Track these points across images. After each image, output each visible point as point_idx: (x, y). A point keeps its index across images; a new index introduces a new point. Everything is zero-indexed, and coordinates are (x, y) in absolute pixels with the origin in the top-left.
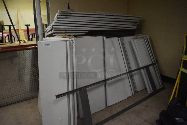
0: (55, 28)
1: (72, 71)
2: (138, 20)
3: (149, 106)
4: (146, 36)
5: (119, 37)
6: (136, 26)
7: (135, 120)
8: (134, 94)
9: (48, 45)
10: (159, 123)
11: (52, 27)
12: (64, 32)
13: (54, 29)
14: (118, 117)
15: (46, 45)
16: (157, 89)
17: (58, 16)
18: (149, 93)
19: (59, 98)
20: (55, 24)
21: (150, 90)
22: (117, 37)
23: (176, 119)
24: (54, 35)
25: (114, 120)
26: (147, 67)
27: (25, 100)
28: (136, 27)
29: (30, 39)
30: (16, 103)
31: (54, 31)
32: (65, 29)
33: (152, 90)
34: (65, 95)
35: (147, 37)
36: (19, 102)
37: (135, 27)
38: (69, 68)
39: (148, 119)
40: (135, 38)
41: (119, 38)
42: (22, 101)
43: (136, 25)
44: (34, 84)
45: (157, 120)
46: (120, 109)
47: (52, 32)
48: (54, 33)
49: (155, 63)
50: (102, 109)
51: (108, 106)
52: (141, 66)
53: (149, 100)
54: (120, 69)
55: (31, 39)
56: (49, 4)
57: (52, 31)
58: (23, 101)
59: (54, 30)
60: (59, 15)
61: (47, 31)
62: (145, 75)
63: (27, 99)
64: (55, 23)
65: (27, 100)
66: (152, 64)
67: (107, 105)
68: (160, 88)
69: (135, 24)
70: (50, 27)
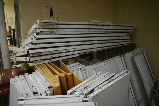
2: (131, 30)
13: (31, 55)
17: (38, 31)
28: (129, 38)
31: (32, 59)
32: (50, 53)
43: (129, 36)
47: (28, 60)
48: (32, 62)
56: (18, 7)
57: (28, 58)
59: (31, 57)
60: (39, 28)
70: (23, 50)
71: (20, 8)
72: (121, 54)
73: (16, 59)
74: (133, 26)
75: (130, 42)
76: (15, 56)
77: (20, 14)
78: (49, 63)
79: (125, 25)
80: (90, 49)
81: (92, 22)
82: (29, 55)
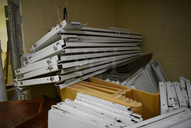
2: (140, 39)
11: (60, 67)
12: (80, 73)
28: (140, 49)
48: (63, 82)
57: (57, 77)
59: (63, 75)
71: (21, 8)
73: (21, 83)
74: (141, 35)
75: (142, 53)
76: (21, 78)
77: (21, 16)
79: (136, 34)
80: (116, 61)
81: (110, 29)
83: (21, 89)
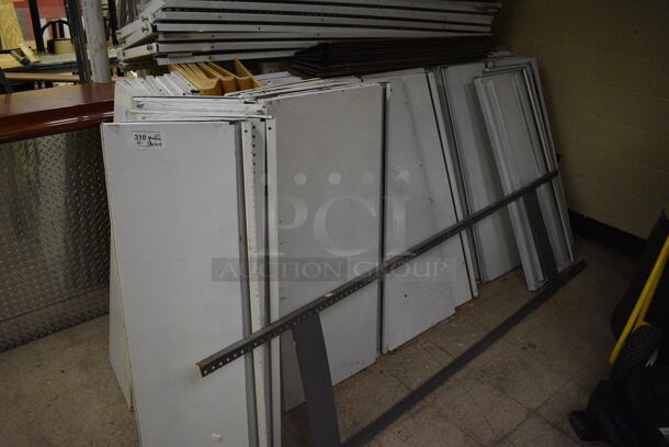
0: (165, 33)
1: (263, 253)
3: (535, 346)
4: (528, 60)
5: (431, 70)
6: (492, 17)
7: (491, 410)
8: (476, 294)
9: (154, 141)
10: (581, 428)
11: (154, 28)
12: (206, 47)
13: (161, 38)
14: (429, 399)
15: (145, 143)
16: (560, 270)
18: (532, 287)
19: (212, 371)
20: (164, 16)
21: (533, 276)
22: (422, 70)
23: (660, 432)
24: (161, 62)
25: (418, 411)
26: (528, 193)
27: (55, 331)
29: (46, 46)
30: (15, 346)
31: (164, 48)
32: (209, 37)
33: (541, 277)
34: (239, 355)
35: (531, 66)
36: (31, 340)
37: (488, 20)
38: (252, 243)
39: (541, 406)
40: (491, 74)
41: (430, 75)
42: (39, 337)
43: (490, 14)
44: (82, 260)
45: (574, 413)
46: (435, 366)
47: (155, 50)
48: (164, 56)
49: (555, 174)
50: (365, 367)
51: (385, 352)
52: (508, 190)
53: (533, 320)
54: (432, 201)
55: (51, 43)
57: (154, 45)
58: (46, 334)
59: (162, 42)
61: (130, 41)
62: (522, 221)
63: (61, 326)
64: (164, 9)
65: (61, 329)
66: (548, 178)
67: (384, 346)
68: (568, 264)
69: (490, 10)
70: (144, 25)
72: (435, 66)
73: (124, 55)
76: (124, 46)
78: (206, 63)
82: (157, 37)
83: (125, 64)
